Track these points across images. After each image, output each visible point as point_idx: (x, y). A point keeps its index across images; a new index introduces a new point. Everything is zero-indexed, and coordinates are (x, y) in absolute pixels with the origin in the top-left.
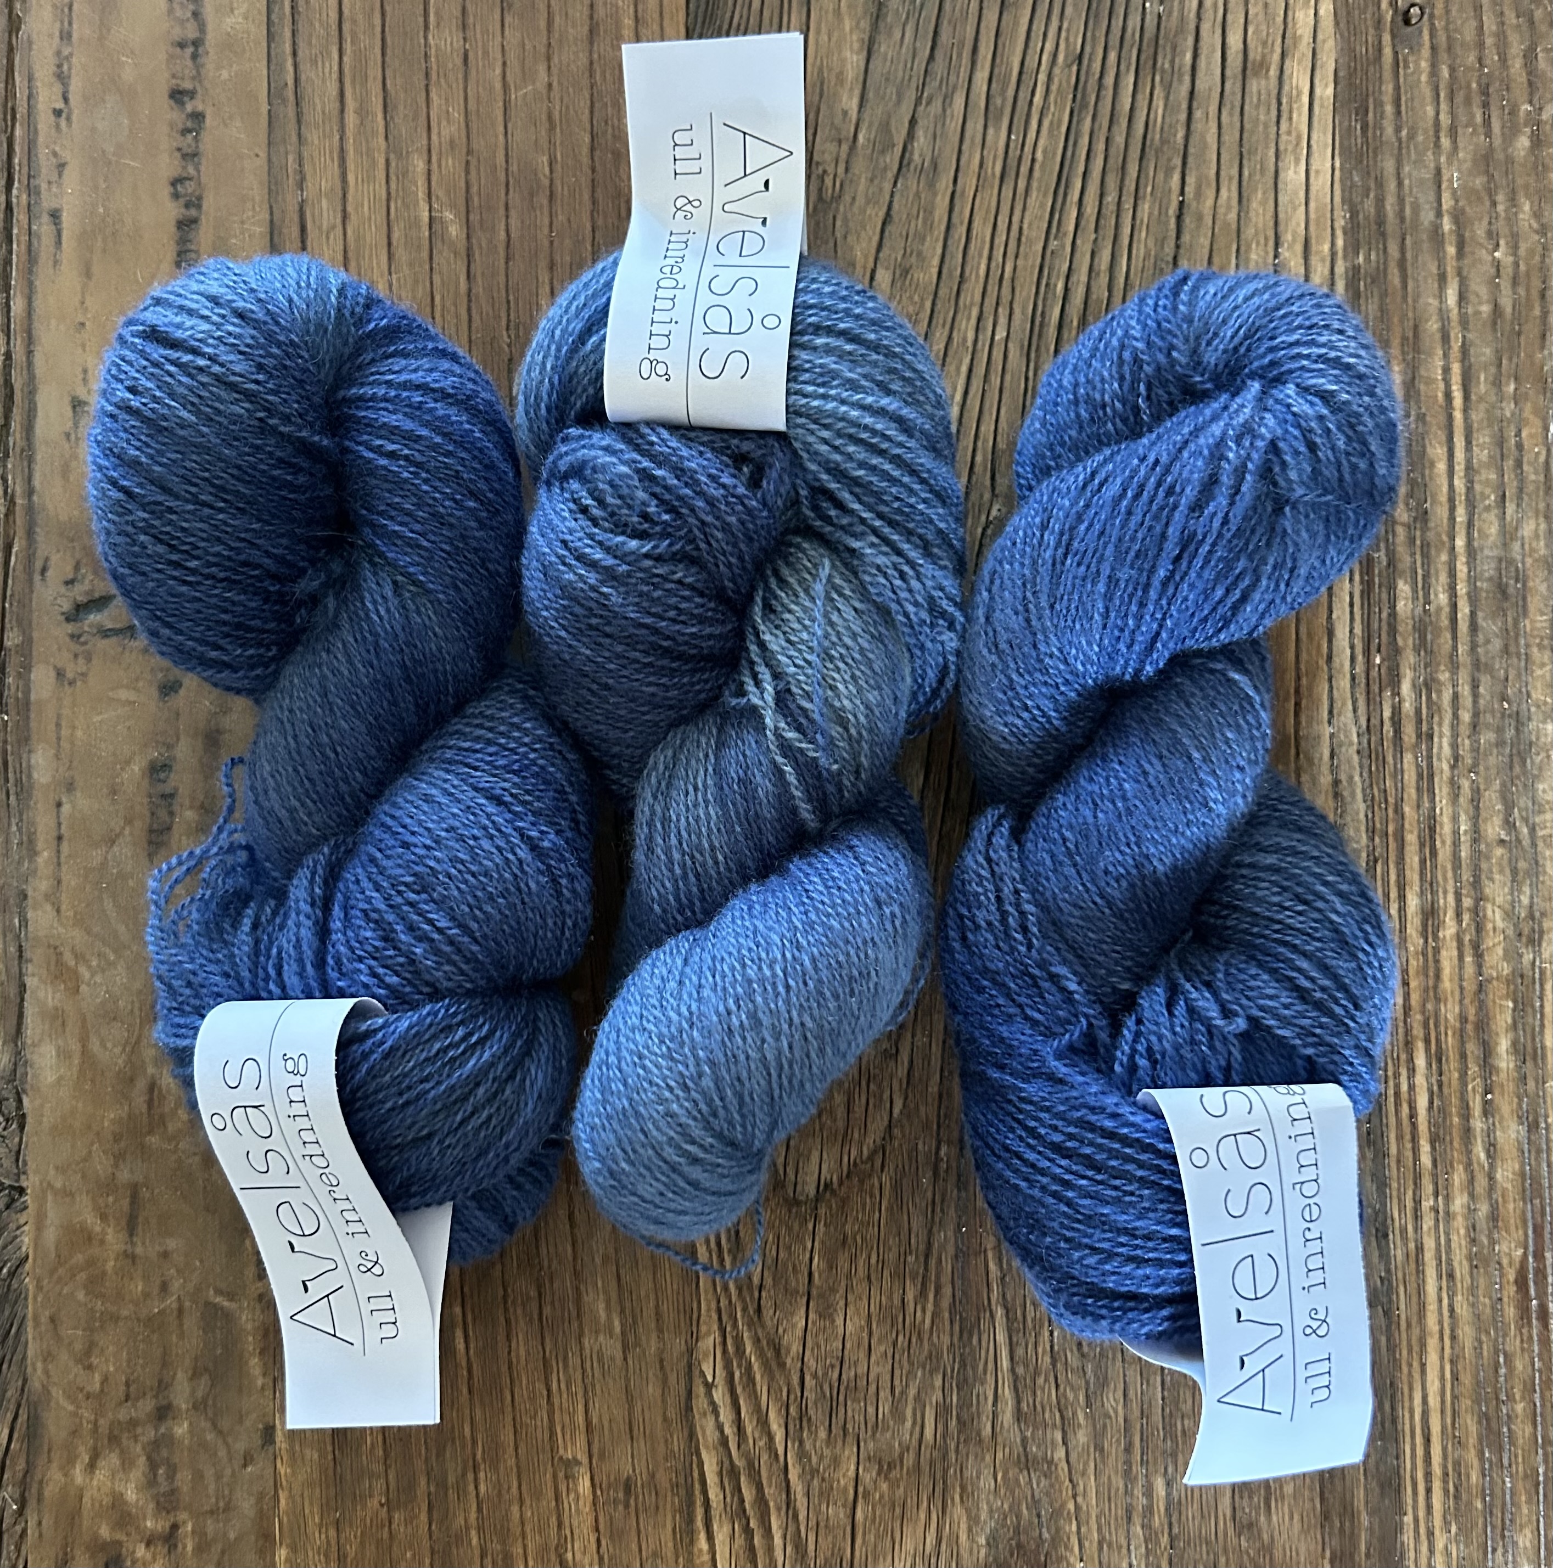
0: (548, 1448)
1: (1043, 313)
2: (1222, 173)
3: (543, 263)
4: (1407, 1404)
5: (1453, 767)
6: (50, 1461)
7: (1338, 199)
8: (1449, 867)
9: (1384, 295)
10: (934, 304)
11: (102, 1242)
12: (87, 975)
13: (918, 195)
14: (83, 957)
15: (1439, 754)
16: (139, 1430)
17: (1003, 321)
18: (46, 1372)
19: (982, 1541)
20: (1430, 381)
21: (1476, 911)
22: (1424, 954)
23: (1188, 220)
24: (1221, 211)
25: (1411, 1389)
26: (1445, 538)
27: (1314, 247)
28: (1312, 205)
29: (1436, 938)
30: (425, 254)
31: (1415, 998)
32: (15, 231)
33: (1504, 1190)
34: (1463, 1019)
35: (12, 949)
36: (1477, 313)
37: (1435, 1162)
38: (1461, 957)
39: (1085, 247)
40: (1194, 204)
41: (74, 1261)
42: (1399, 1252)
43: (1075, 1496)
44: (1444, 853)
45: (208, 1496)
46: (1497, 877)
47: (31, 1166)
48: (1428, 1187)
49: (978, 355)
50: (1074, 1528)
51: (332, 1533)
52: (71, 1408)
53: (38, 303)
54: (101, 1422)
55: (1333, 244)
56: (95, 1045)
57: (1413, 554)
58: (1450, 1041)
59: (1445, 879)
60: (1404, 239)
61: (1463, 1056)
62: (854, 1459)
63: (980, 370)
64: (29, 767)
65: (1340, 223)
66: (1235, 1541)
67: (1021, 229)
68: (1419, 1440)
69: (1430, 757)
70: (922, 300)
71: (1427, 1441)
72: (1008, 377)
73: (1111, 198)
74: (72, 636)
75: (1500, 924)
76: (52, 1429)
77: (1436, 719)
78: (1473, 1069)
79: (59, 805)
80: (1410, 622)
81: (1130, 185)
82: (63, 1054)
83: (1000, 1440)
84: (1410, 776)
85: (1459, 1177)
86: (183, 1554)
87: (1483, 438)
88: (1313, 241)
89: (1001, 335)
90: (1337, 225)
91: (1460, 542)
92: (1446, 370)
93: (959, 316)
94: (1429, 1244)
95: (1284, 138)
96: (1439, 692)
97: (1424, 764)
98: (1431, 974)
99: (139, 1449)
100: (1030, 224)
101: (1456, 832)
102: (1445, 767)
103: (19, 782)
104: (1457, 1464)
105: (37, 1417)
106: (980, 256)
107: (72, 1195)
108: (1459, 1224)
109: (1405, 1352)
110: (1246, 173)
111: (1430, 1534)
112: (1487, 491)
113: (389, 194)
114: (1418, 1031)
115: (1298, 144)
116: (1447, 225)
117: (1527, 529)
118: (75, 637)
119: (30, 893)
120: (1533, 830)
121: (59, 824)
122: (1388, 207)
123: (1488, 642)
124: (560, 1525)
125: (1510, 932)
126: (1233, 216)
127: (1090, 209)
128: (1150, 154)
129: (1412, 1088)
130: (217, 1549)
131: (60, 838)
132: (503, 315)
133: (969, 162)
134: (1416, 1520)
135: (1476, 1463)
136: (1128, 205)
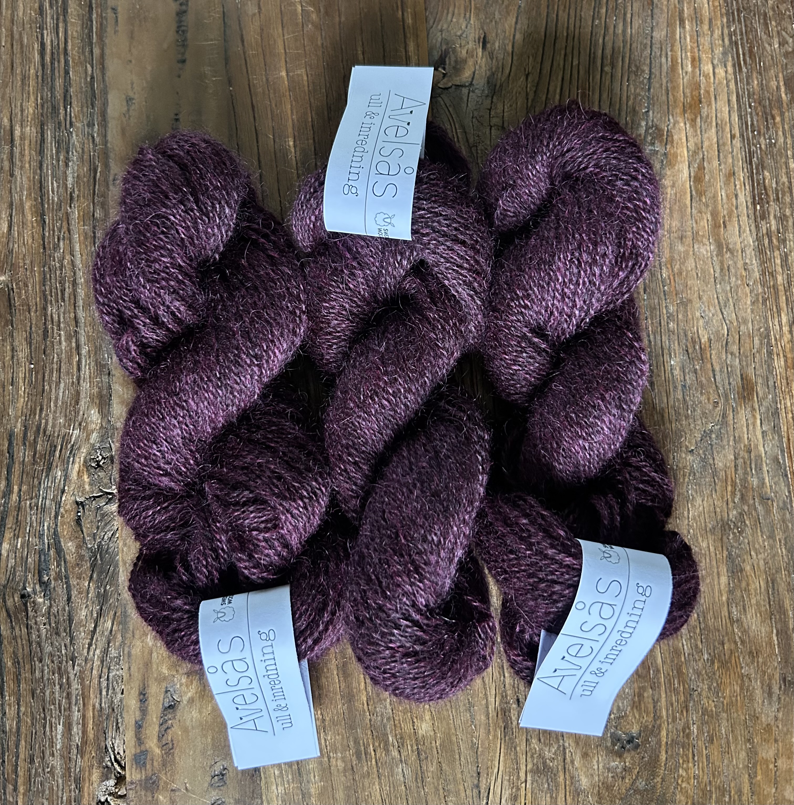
6: (134, 636)
10: (543, 49)
30: (300, 27)
32: (95, 16)
53: (107, 51)
67: (581, 16)
70: (538, 47)
72: (580, 81)
84: (778, 261)
88: (713, 20)
89: (575, 63)
90: (723, 13)
93: (556, 54)
100: (585, 13)
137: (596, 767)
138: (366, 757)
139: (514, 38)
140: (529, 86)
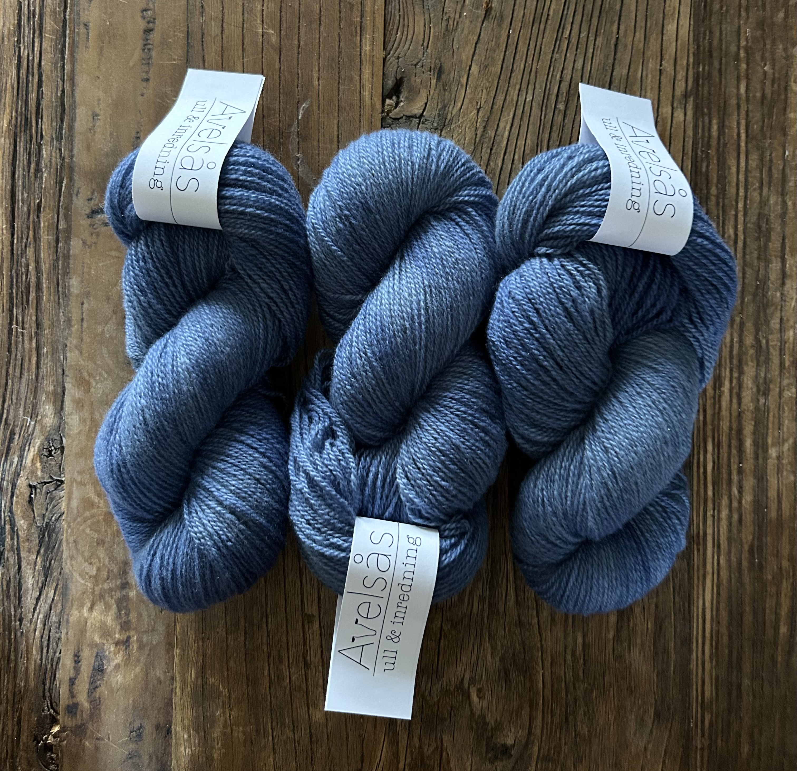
0: (300, 608)
1: (550, 88)
2: (637, 25)
3: (316, 56)
6: (72, 606)
7: (691, 40)
8: (728, 358)
10: (498, 83)
11: (98, 507)
12: (93, 383)
13: (493, 29)
14: (92, 375)
16: (113, 593)
17: (530, 92)
18: (72, 565)
19: (498, 659)
20: (731, 128)
21: (739, 379)
22: (715, 398)
23: (620, 47)
24: (636, 43)
25: (698, 598)
26: (734, 203)
27: (678, 63)
28: (679, 42)
29: (720, 390)
30: (260, 50)
32: (68, 32)
33: (745, 508)
34: (731, 429)
35: (60, 371)
36: (754, 96)
37: (714, 494)
38: (731, 400)
39: (571, 59)
40: (623, 39)
41: (85, 515)
43: (541, 641)
44: (725, 351)
45: (144, 624)
46: (750, 363)
47: (67, 470)
48: (710, 505)
49: (518, 108)
50: (540, 654)
51: (200, 643)
52: (83, 582)
53: (77, 67)
54: (96, 589)
55: (688, 61)
56: (97, 416)
57: (718, 210)
58: (724, 439)
59: (726, 363)
60: (721, 60)
61: (730, 446)
62: (440, 619)
63: (519, 115)
64: (69, 286)
65: (691, 51)
66: (613, 663)
67: (541, 48)
68: (700, 620)
70: (493, 80)
72: (532, 118)
73: (583, 35)
75: (750, 386)
76: (74, 590)
78: (734, 451)
79: (82, 304)
81: (594, 28)
82: (83, 420)
83: (508, 614)
85: (725, 501)
86: (133, 650)
87: (754, 157)
88: (678, 59)
89: (529, 98)
91: (741, 205)
92: (739, 124)
93: (510, 88)
94: (709, 531)
95: (667, 9)
98: (717, 406)
99: (113, 601)
100: (546, 45)
101: (732, 340)
103: (64, 293)
104: (718, 632)
105: (66, 585)
106: (521, 60)
107: (85, 485)
108: (725, 523)
109: (696, 581)
110: (648, 24)
111: (703, 663)
112: (755, 182)
113: (244, 21)
114: (709, 433)
115: (674, 12)
116: (742, 54)
117: (772, 201)
118: (92, 225)
119: (68, 345)
120: (767, 342)
121: (82, 313)
122: (715, 45)
123: (751, 253)
124: (305, 644)
125: (754, 390)
126: (641, 45)
127: (574, 40)
128: (603, 14)
129: (705, 459)
130: (147, 649)
131: (82, 320)
132: (296, 80)
133: (517, 16)
134: (697, 657)
135: (726, 633)
136: (592, 38)
139: (470, 69)
140: (479, 121)
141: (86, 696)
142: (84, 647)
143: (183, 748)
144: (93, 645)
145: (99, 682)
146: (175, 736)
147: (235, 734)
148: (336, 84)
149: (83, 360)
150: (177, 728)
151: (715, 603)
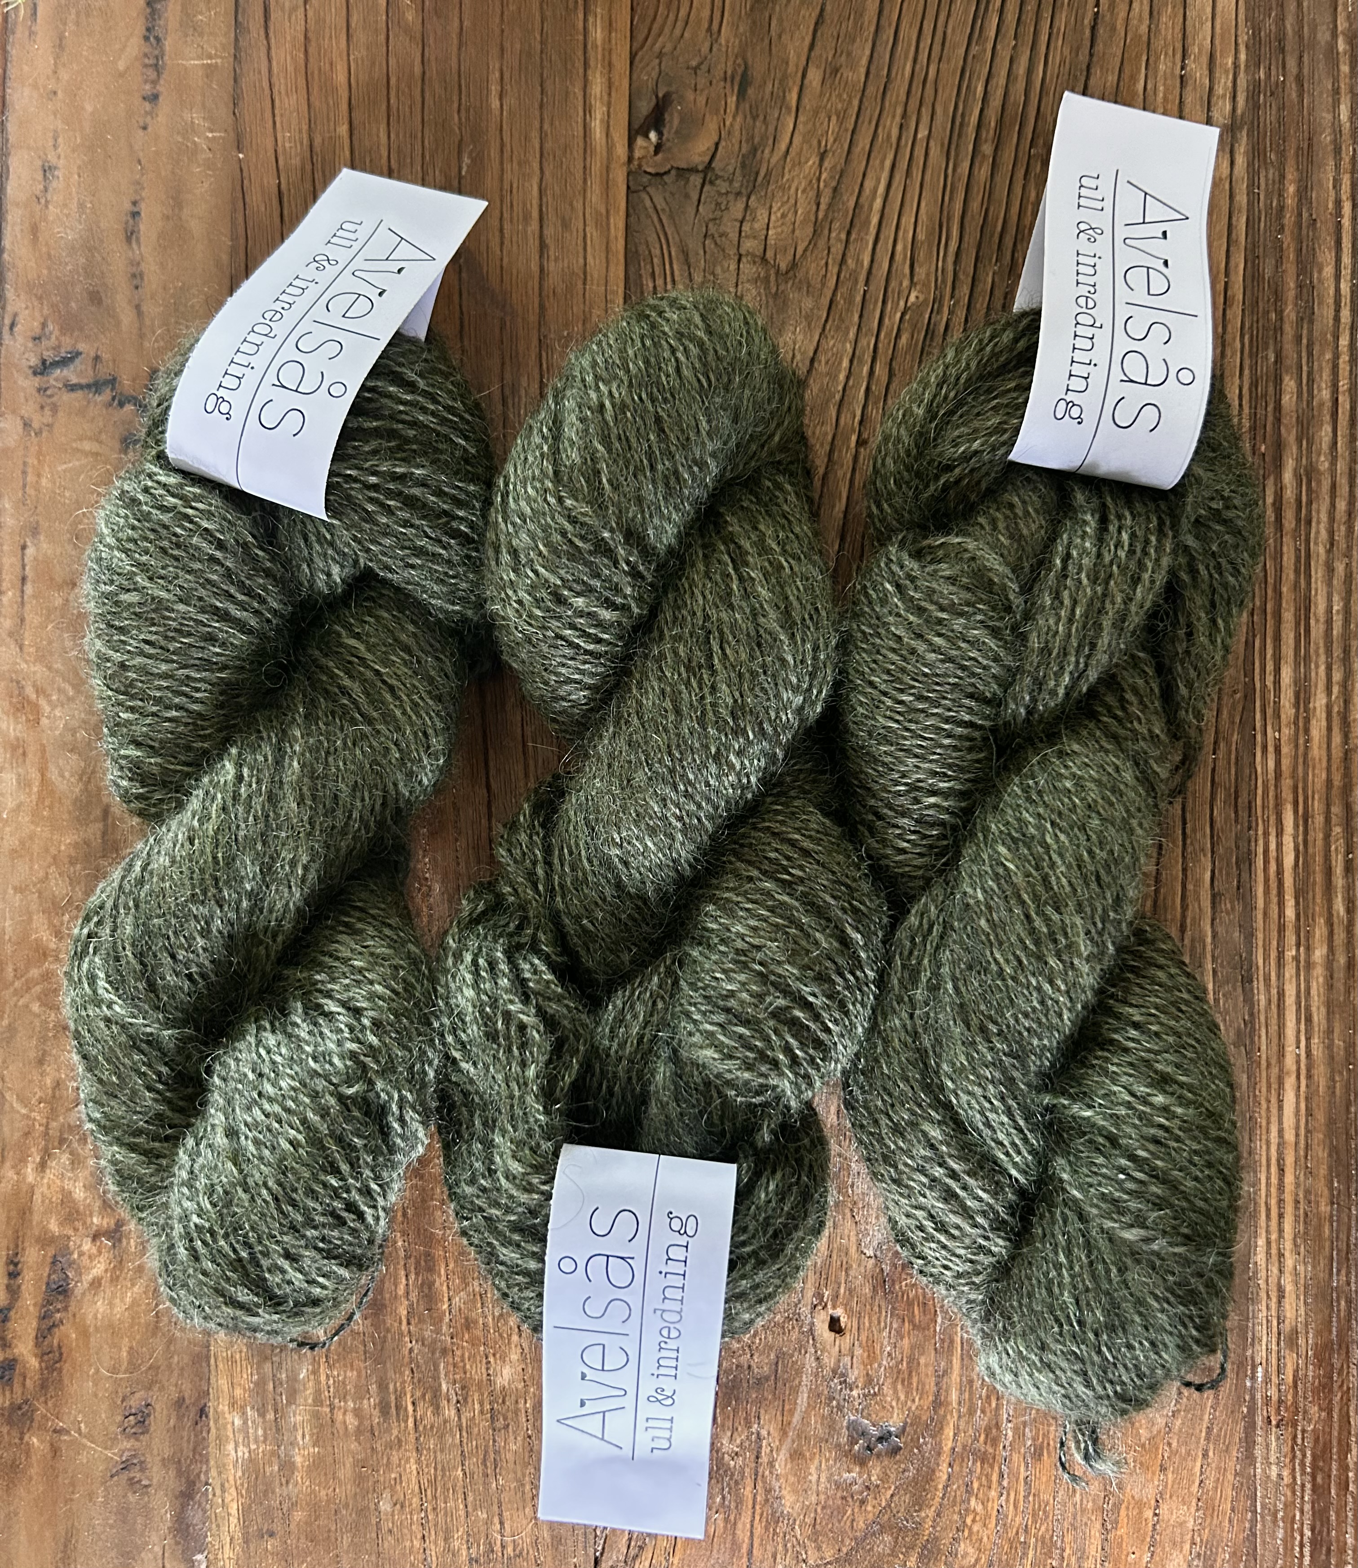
1: (963, 115)
3: (495, 51)
4: (1264, 1137)
5: (1329, 551)
7: (1242, 16)
8: (1321, 645)
9: (1282, 108)
10: (861, 101)
12: (47, 709)
14: (44, 692)
15: (1316, 538)
17: (925, 120)
20: (1322, 190)
21: (1345, 684)
22: (1296, 723)
23: (1101, 30)
24: (1133, 22)
25: (1268, 1123)
26: (1330, 338)
27: (1218, 61)
28: (1218, 20)
29: (1307, 710)
30: (382, 38)
31: (1286, 763)
34: (1330, 784)
37: (1298, 916)
38: (1329, 729)
39: (1005, 54)
40: (1108, 16)
41: (29, 975)
42: (1262, 997)
44: (1317, 630)
48: (1291, 938)
49: (901, 151)
52: (24, 1111)
53: (13, 72)
54: (54, 1124)
55: (1236, 58)
56: (53, 774)
57: (1299, 352)
58: (1317, 806)
59: (1318, 655)
60: (1301, 56)
61: (1328, 819)
63: (903, 165)
65: (1243, 39)
67: (945, 33)
68: (1274, 1169)
69: (1308, 541)
70: (850, 97)
71: (1281, 1170)
72: (929, 172)
74: (39, 390)
76: (6, 1130)
77: (1314, 506)
79: (24, 547)
80: (1295, 415)
82: (24, 783)
84: (1289, 560)
85: (1320, 931)
86: (127, 1248)
88: (1218, 55)
89: (923, 133)
90: (1240, 41)
91: (1344, 342)
92: (1337, 180)
93: (885, 113)
94: (1290, 991)
96: (1319, 482)
97: (1303, 548)
98: (1301, 741)
100: (954, 30)
101: (1329, 610)
102: (1322, 550)
104: (1307, 1192)
106: (906, 58)
107: (29, 913)
108: (1319, 972)
109: (1264, 1089)
111: (1281, 1255)
114: (1287, 795)
116: (1342, 45)
118: (42, 390)
121: (24, 567)
122: (1289, 27)
126: (1144, 29)
127: (1011, 18)
129: (1279, 845)
131: (24, 579)
132: (455, 98)
135: (1326, 1192)
136: (1047, 15)
137: (814, 1478)
138: (398, 1414)
139: (804, 76)
140: (823, 177)
141: (31, 1343)
142: (27, 1244)
143: (231, 1447)
144: (46, 1240)
145: (58, 1315)
146: (216, 1421)
147: (339, 1416)
148: (537, 106)
149: (26, 662)
150: (219, 1406)
151: (1302, 1131)
